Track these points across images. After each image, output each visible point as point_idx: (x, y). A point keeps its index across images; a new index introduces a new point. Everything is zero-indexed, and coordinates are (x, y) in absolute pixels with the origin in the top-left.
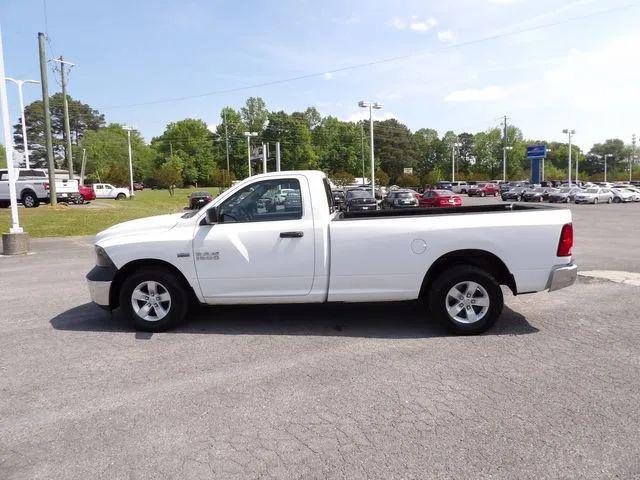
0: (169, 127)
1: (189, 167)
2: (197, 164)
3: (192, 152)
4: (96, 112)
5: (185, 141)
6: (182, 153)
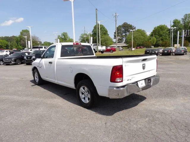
0: (154, 28)
1: (159, 41)
2: (162, 40)
3: (161, 36)
4: (134, 26)
5: (159, 32)
6: (157, 36)
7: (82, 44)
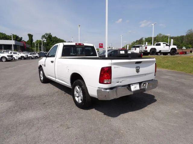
7: (84, 45)
